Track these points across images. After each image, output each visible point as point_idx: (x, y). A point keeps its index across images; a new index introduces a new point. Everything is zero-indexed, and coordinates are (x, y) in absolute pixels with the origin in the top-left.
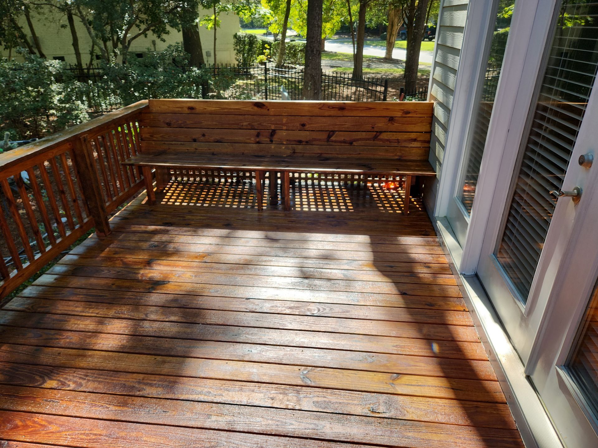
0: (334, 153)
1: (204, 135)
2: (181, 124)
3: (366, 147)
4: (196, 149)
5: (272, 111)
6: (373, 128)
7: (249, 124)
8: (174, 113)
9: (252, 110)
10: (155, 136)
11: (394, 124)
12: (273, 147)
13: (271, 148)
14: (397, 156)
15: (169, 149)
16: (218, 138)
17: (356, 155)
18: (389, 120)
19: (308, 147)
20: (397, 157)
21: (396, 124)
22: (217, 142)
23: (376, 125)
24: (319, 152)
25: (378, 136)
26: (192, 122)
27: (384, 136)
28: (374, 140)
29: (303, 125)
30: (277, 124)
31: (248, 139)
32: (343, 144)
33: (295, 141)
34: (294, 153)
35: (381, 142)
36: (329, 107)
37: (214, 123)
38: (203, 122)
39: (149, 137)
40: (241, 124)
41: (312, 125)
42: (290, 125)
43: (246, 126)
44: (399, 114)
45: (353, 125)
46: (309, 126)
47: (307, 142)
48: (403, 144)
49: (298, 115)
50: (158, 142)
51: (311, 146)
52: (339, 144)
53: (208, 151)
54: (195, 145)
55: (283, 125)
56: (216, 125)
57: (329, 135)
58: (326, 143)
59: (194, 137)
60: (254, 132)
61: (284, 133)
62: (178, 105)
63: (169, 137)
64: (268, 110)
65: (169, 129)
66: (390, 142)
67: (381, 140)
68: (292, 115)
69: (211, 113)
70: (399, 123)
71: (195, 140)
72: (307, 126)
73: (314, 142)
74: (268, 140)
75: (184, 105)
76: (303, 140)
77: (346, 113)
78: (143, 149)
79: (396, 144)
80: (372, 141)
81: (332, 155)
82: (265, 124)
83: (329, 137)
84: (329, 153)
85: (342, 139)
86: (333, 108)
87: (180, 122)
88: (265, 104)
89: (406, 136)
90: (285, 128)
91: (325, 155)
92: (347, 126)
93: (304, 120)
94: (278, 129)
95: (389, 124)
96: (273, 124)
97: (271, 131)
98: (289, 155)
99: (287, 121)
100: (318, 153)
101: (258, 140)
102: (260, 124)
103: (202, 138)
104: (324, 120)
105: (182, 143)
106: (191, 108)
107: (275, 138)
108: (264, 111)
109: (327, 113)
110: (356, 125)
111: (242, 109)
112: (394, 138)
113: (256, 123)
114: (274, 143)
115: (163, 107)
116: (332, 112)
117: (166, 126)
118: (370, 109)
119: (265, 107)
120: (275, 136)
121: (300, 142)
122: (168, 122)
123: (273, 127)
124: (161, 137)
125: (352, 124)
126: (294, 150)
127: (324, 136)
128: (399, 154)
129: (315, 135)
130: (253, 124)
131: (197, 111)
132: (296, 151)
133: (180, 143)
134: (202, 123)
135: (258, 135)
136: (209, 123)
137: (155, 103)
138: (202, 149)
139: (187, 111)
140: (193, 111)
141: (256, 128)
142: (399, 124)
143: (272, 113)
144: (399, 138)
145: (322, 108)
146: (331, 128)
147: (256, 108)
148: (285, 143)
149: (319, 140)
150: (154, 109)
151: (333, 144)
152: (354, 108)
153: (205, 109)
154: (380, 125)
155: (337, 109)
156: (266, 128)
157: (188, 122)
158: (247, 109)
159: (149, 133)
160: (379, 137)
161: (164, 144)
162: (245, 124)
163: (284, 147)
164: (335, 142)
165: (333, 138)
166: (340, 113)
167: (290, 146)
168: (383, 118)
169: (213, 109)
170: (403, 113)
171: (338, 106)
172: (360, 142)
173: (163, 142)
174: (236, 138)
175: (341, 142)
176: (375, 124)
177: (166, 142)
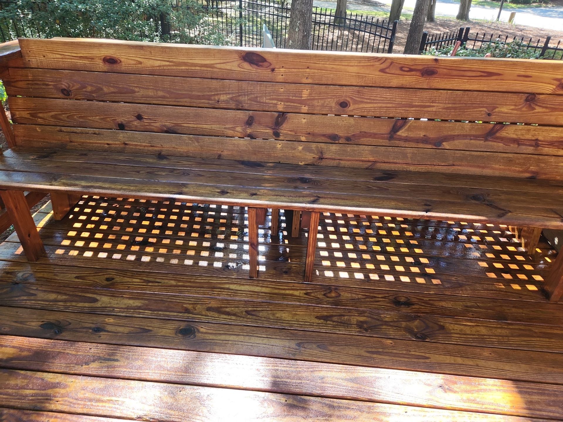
0: (401, 161)
1: (139, 117)
2: (92, 92)
3: (468, 153)
4: (126, 144)
5: (281, 74)
6: (489, 115)
7: (231, 99)
8: (76, 69)
9: (239, 69)
10: (41, 115)
11: (534, 109)
12: (279, 146)
13: (275, 147)
14: (528, 172)
15: (71, 142)
16: (169, 124)
17: (445, 168)
18: (527, 100)
19: (349, 149)
20: (527, 175)
21: (538, 109)
22: (166, 132)
23: (497, 110)
24: (371, 159)
25: (497, 131)
26: (112, 90)
27: (510, 132)
28: (486, 140)
29: (344, 105)
30: (288, 101)
31: (229, 129)
32: (421, 145)
33: (324, 135)
34: (321, 158)
35: (501, 144)
36: (401, 69)
37: (160, 93)
38: (136, 90)
39: (28, 116)
40: (217, 98)
41: (361, 106)
42: (315, 103)
43: (226, 102)
44: (549, 88)
45: (447, 108)
46: (356, 106)
47: (348, 139)
48: (546, 150)
49: (334, 82)
50: (48, 128)
51: (356, 148)
52: (414, 145)
53: (151, 148)
54: (122, 135)
55: (303, 102)
56: (163, 97)
57: (394, 127)
58: (386, 142)
59: (120, 120)
60: (242, 115)
61: (303, 120)
62: (83, 53)
63: (68, 117)
64: (273, 70)
65: (67, 102)
66: (519, 145)
67: (502, 139)
68: (323, 82)
69: (152, 73)
70: (546, 108)
71: (122, 127)
72: (351, 108)
73: (364, 140)
74: (269, 131)
75: (95, 52)
76: (341, 134)
77: (437, 82)
78: (19, 140)
79: (530, 149)
80: (482, 142)
81: (397, 165)
82: (264, 100)
83: (395, 129)
84: (392, 161)
85: (422, 134)
86: (411, 70)
87: (89, 89)
88: (266, 57)
89: (554, 135)
90: (305, 109)
91: (382, 164)
92: (434, 109)
93: (346, 94)
94: (291, 110)
95: (524, 109)
96: (281, 100)
97: (276, 114)
98: (309, 162)
99: (310, 94)
100: (369, 161)
101: (249, 131)
102: (255, 100)
103: (136, 123)
104: (388, 94)
105: (97, 130)
106: (111, 61)
107: (285, 129)
108: (263, 73)
109: (395, 82)
110: (455, 108)
111: (218, 66)
112: (529, 137)
113: (246, 98)
114: (281, 138)
115: (51, 56)
116: (408, 80)
117: (61, 95)
118: (490, 74)
119: (265, 64)
120: (284, 126)
121: (333, 139)
122: (64, 87)
123: (281, 107)
124: (52, 117)
125: (446, 106)
126: (321, 153)
127: (384, 128)
128: (532, 168)
129: (366, 126)
130: (241, 98)
131: (123, 67)
132: (325, 156)
133: (91, 130)
134: (134, 92)
135: (250, 122)
136: (151, 93)
137: (34, 48)
138: (136, 145)
139: (101, 66)
140: (116, 67)
141: (246, 106)
142: (544, 110)
143: (280, 78)
144: (540, 138)
145: (387, 70)
146: (399, 113)
147: (246, 66)
148: (303, 139)
149: (374, 135)
150: (34, 60)
151: (402, 143)
152: (455, 73)
153: (140, 63)
154: (504, 109)
155: (418, 74)
156: (267, 109)
157: (105, 90)
158: (228, 67)
159: (27, 109)
160: (498, 135)
161: (61, 131)
162: (223, 98)
163: (300, 148)
164: (406, 140)
165: (402, 133)
166: (424, 82)
167: (314, 146)
168: (514, 96)
169: (157, 63)
170: (558, 86)
171: (420, 67)
172: (456, 142)
173: (58, 128)
174: (205, 126)
175: (417, 141)
176: (495, 108)
177: (63, 128)
